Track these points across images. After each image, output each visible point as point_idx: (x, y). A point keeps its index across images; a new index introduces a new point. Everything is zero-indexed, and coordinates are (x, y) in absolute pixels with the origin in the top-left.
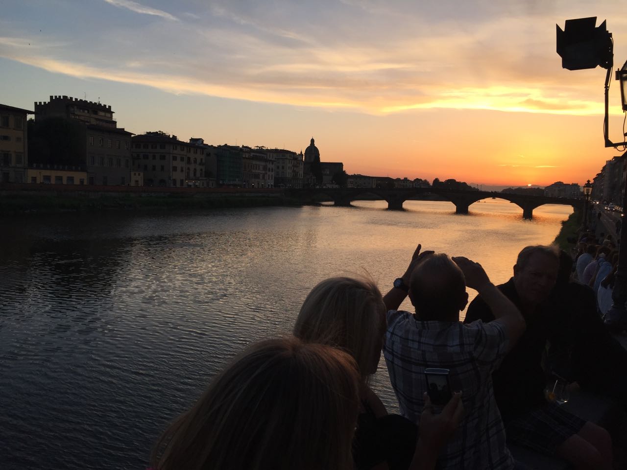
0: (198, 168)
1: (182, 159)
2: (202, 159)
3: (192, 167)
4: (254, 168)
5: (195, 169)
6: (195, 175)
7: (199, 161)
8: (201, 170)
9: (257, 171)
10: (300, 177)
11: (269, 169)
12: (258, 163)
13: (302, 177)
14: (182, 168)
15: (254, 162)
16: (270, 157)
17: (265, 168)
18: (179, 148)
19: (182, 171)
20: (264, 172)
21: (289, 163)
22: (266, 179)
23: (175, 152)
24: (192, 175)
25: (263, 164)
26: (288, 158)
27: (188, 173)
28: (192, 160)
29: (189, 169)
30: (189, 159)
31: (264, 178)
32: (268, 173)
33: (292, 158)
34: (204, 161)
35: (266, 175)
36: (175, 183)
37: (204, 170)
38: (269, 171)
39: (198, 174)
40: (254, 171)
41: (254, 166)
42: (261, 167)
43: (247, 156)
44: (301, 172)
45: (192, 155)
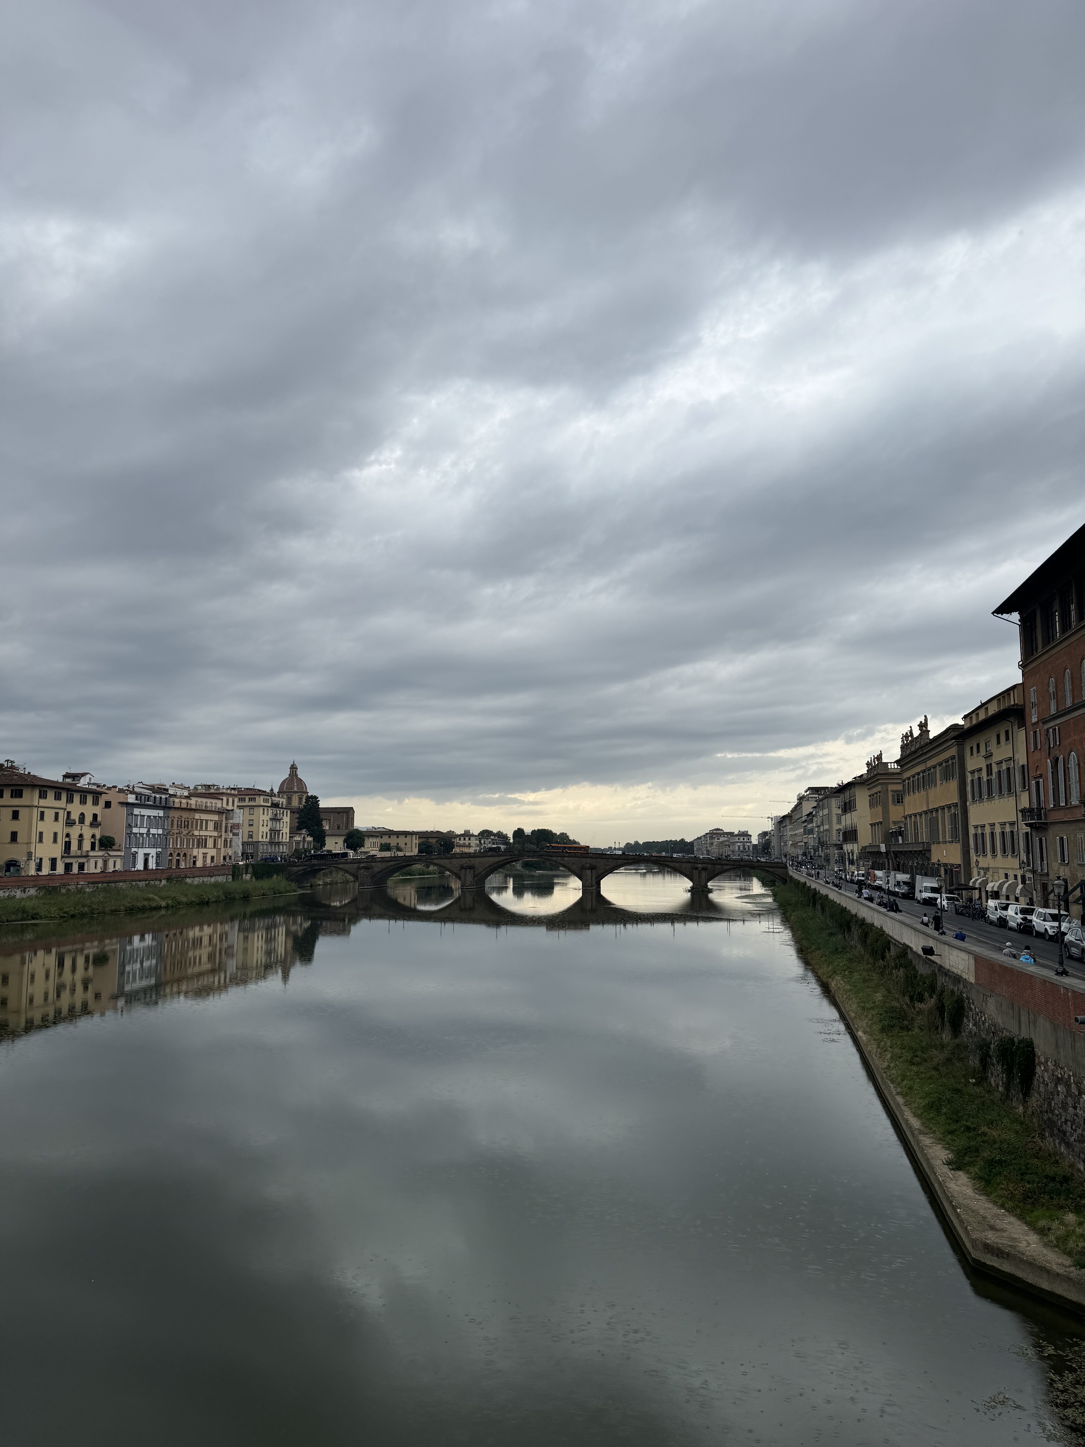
0: (88, 832)
1: (56, 817)
2: (95, 816)
3: (75, 832)
4: (197, 828)
5: (81, 836)
6: (80, 846)
7: (88, 819)
8: (93, 836)
9: (202, 833)
10: (284, 840)
11: (227, 827)
12: (204, 817)
13: (288, 841)
14: (56, 834)
15: (197, 816)
16: (227, 804)
17: (217, 827)
18: (51, 795)
19: (55, 841)
20: (215, 834)
21: (264, 814)
22: (219, 847)
23: (43, 802)
24: (74, 846)
25: (216, 817)
26: (262, 803)
27: (68, 845)
28: (76, 818)
29: (68, 835)
30: (69, 815)
31: (215, 845)
32: (225, 835)
33: (269, 805)
34: (99, 819)
35: (220, 840)
36: (39, 868)
37: (98, 837)
38: (226, 831)
39: (87, 846)
40: (196, 833)
41: (197, 822)
42: (211, 826)
43: (184, 806)
44: (286, 830)
45: (76, 809)
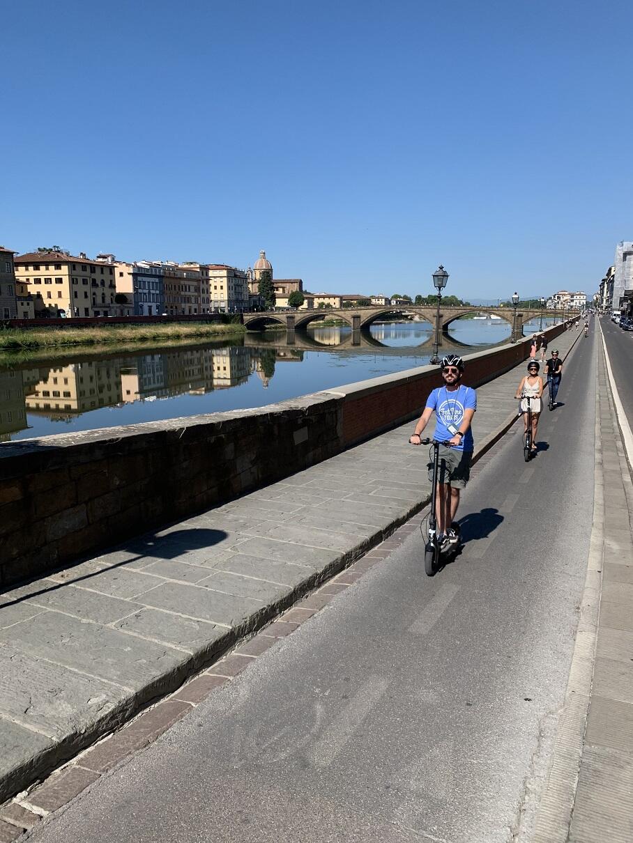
0: (107, 291)
1: (85, 282)
3: (99, 291)
4: (182, 289)
5: (103, 294)
6: (103, 301)
7: (107, 284)
8: (111, 294)
9: (187, 293)
11: (203, 290)
12: (187, 283)
14: (86, 293)
16: (203, 275)
17: (197, 289)
18: (79, 268)
19: (86, 296)
20: (196, 294)
22: (199, 303)
23: (74, 273)
24: (99, 300)
25: (195, 283)
26: (228, 275)
27: (95, 300)
28: (98, 282)
29: (94, 294)
30: (94, 281)
31: (197, 302)
32: (202, 295)
33: (232, 276)
34: (114, 283)
35: (200, 299)
37: (115, 295)
38: (203, 292)
39: (108, 301)
40: (183, 293)
41: (182, 286)
42: (192, 289)
43: (172, 275)
45: (98, 276)
